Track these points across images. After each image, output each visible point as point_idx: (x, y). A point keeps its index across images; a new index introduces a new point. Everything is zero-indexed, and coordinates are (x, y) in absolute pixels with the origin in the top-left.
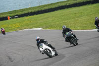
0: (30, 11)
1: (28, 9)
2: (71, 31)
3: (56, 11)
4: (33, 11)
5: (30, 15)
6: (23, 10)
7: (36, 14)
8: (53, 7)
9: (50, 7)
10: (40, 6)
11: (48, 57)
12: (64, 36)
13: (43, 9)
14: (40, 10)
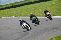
0: (7, 6)
1: (6, 5)
2: (35, 16)
3: (23, 6)
4: (9, 6)
5: (7, 9)
6: (3, 6)
7: (11, 8)
8: (22, 3)
9: (19, 4)
10: (13, 3)
11: (27, 30)
12: (31, 19)
13: (15, 5)
14: (13, 5)
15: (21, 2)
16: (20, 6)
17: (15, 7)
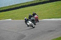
0: (4, 9)
1: (2, 8)
4: (6, 9)
9: (16, 6)
10: (10, 6)
13: (12, 7)
15: (17, 4)
16: (17, 9)
17: (12, 10)
